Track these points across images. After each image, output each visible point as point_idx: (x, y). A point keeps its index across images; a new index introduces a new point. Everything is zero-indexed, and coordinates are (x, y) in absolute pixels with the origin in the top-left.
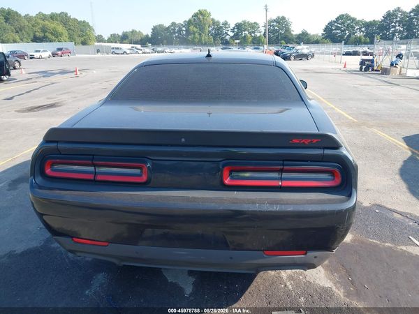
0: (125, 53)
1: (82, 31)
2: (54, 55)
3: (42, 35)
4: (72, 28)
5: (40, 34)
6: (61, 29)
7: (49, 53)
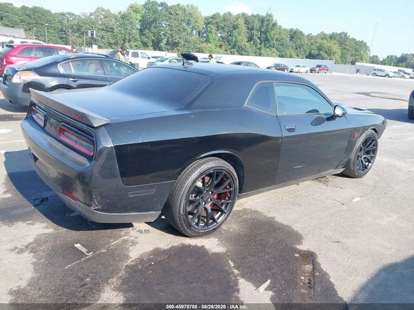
0: (387, 75)
1: (356, 50)
2: (312, 71)
3: (317, 52)
4: (347, 47)
5: (315, 52)
6: (336, 48)
7: (308, 69)
